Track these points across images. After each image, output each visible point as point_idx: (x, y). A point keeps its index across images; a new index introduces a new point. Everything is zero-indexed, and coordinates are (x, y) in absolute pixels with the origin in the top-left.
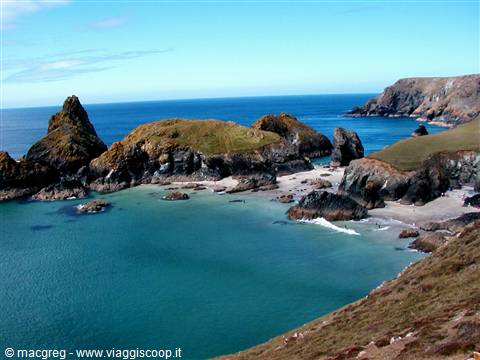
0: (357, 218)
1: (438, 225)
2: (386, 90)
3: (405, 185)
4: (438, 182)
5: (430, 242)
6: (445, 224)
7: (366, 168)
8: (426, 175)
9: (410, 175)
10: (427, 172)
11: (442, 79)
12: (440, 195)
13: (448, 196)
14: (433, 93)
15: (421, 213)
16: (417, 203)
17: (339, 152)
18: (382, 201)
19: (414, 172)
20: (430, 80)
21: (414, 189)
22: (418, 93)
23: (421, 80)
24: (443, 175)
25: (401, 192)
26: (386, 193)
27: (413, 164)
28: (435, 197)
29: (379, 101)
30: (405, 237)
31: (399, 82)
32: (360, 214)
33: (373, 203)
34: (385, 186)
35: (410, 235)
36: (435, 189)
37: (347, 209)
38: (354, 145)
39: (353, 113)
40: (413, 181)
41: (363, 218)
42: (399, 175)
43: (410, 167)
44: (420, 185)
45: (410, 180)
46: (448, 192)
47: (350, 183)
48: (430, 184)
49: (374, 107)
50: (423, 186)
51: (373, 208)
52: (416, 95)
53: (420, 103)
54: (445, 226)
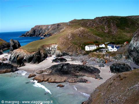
0: (13, 71)
1: (43, 71)
2: (32, 29)
3: (32, 57)
4: (43, 55)
5: (39, 78)
6: (45, 70)
7: (19, 52)
8: (39, 53)
9: (33, 53)
10: (39, 52)
11: (48, 25)
12: (44, 60)
13: (47, 60)
14: (45, 29)
15: (37, 67)
16: (36, 63)
17: (12, 48)
18: (24, 64)
19: (35, 52)
20: (44, 26)
21: (35, 58)
22: (41, 29)
23: (42, 26)
24: (45, 53)
25: (30, 60)
26: (25, 60)
27: (34, 50)
28: (43, 60)
29: (30, 32)
30: (30, 77)
31: (35, 26)
32: (14, 69)
33: (20, 65)
34: (25, 58)
35: (32, 76)
36: (43, 58)
37: (9, 68)
38: (17, 45)
39: (22, 36)
40: (34, 55)
41: (16, 71)
42: (29, 54)
43: (33, 51)
44: (37, 57)
45: (33, 55)
46: (47, 58)
47: (13, 58)
48: (41, 56)
49: (28, 34)
50: (38, 57)
51: (20, 67)
52: (40, 30)
53: (42, 32)
54: (45, 71)
